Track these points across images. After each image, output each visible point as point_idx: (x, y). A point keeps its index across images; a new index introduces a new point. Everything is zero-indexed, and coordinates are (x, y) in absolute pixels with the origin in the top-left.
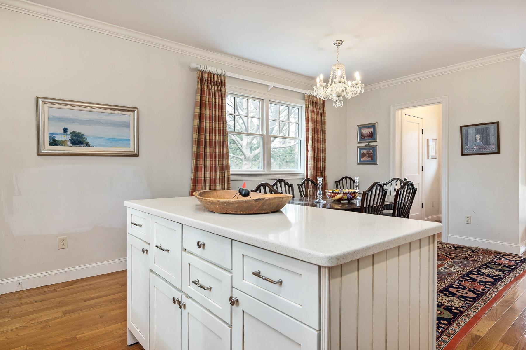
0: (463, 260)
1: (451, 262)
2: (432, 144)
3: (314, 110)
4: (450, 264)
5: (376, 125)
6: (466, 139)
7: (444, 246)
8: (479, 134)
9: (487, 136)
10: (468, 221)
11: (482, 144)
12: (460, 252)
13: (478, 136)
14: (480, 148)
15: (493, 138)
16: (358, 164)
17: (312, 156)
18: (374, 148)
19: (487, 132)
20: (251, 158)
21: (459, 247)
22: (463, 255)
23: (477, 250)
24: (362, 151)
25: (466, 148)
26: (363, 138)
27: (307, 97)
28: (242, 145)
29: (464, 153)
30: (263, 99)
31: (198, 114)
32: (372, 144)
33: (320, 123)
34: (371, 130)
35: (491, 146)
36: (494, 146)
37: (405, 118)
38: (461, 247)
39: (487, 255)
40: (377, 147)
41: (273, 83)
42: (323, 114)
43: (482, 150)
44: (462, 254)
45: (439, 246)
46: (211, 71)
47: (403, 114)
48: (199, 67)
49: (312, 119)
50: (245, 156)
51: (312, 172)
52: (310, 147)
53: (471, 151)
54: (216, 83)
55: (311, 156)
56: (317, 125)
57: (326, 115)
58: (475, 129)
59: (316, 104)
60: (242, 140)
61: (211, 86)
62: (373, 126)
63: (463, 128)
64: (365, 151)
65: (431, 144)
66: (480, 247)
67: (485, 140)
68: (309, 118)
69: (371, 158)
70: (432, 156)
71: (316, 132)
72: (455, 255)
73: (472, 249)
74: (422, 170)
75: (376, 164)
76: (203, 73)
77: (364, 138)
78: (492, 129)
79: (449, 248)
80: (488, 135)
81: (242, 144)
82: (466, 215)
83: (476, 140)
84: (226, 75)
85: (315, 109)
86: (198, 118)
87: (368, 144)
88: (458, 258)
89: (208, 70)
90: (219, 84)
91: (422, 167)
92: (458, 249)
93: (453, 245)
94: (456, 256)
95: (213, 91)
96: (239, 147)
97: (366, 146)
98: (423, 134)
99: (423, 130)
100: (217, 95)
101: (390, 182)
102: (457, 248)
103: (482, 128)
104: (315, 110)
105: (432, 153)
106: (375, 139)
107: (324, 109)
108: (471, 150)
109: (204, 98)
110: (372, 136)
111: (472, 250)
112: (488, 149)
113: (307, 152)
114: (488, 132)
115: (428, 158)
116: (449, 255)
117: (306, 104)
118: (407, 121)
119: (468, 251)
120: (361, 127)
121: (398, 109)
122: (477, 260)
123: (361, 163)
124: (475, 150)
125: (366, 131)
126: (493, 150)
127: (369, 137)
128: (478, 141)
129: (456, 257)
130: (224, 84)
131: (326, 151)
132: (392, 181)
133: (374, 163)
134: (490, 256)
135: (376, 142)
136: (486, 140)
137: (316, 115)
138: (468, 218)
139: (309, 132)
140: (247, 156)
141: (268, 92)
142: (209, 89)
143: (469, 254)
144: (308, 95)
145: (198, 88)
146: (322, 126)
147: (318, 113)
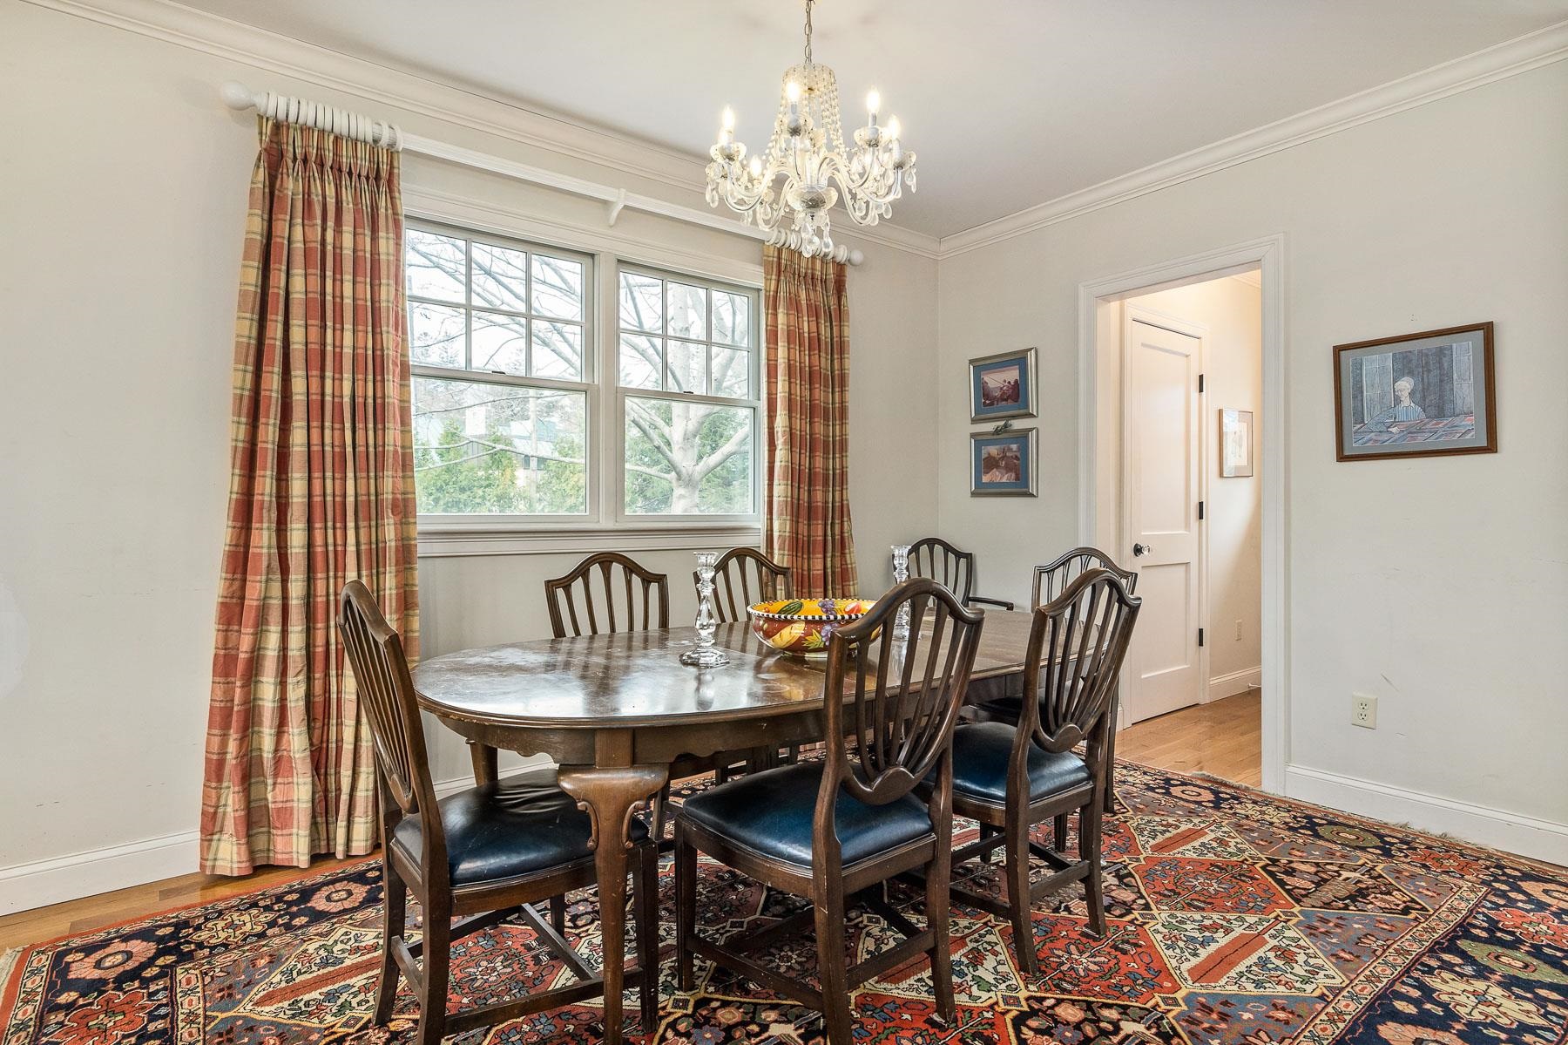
0: (1346, 907)
1: (1295, 920)
2: (1234, 425)
3: (798, 303)
4: (1288, 933)
5: (1031, 357)
6: (1355, 397)
7: (1272, 815)
8: (1411, 373)
9: (1441, 381)
10: (1364, 716)
11: (1423, 416)
12: (1332, 854)
13: (1405, 385)
14: (1412, 431)
15: (1467, 391)
16: (974, 494)
17: (787, 467)
18: (1023, 436)
19: (1441, 367)
20: (697, 476)
21: (1330, 823)
22: (1345, 874)
23: (1402, 842)
24: (985, 451)
25: (1356, 432)
26: (989, 405)
27: (772, 252)
28: (669, 438)
29: (1347, 453)
30: (592, 256)
31: (252, 289)
32: (1018, 424)
33: (823, 347)
34: (1012, 375)
35: (1457, 421)
36: (1468, 422)
37: (1137, 333)
38: (1336, 824)
39: (1447, 873)
40: (1032, 436)
41: (623, 190)
42: (837, 315)
43: (1420, 438)
44: (1341, 866)
45: (1250, 812)
46: (324, 121)
47: (1128, 321)
48: (260, 101)
49: (788, 331)
50: (679, 474)
51: (788, 523)
52: (780, 434)
53: (1376, 441)
54: (350, 174)
55: (783, 463)
56: (809, 356)
57: (848, 321)
58: (1394, 355)
59: (811, 280)
60: (668, 421)
61: (322, 180)
62: (1018, 360)
63: (1343, 353)
64: (993, 450)
65: (1232, 424)
66: (1417, 825)
67: (1432, 398)
68: (780, 327)
69: (1013, 475)
70: (1237, 468)
71: (807, 380)
72: (1313, 870)
73: (1381, 837)
74: (1201, 517)
75: (1032, 495)
76: (277, 126)
77: (992, 404)
78: (1466, 354)
79: (1291, 829)
80: (1445, 378)
81: (671, 435)
82: (1360, 694)
83: (1398, 400)
84: (400, 146)
85: (803, 296)
86: (253, 308)
87: (1006, 426)
88: (1327, 893)
89: (307, 116)
90: (367, 178)
91: (1201, 504)
92: (1327, 835)
93: (1307, 808)
94: (1316, 879)
95: (331, 201)
96: (656, 443)
97: (997, 431)
98: (1204, 393)
99: (1201, 377)
100: (348, 217)
101: (1063, 564)
102: (1321, 830)
103: (1420, 352)
104: (804, 302)
105: (1236, 456)
106: (1027, 406)
107: (843, 299)
108: (1374, 438)
109: (281, 228)
110: (1017, 394)
111: (1385, 842)
112: (1446, 435)
113: (769, 451)
114: (1446, 365)
115: (1221, 475)
116: (1286, 873)
117: (766, 279)
118: (1143, 345)
119: (1363, 849)
120: (981, 366)
121: (1106, 298)
122: (1406, 911)
123: (980, 491)
124: (1394, 437)
125: (997, 380)
126: (1468, 437)
127: (1006, 400)
128: (1406, 401)
129: (1318, 885)
130: (390, 182)
131: (849, 448)
132: (1069, 560)
133: (1024, 490)
134: (1461, 882)
135: (1032, 415)
136: (1436, 400)
137: (806, 318)
138: (1364, 705)
139: (779, 378)
140: (684, 471)
141: (611, 227)
142: (307, 195)
143: (1373, 869)
144: (778, 246)
145: (254, 186)
146: (832, 361)
147: (814, 312)
